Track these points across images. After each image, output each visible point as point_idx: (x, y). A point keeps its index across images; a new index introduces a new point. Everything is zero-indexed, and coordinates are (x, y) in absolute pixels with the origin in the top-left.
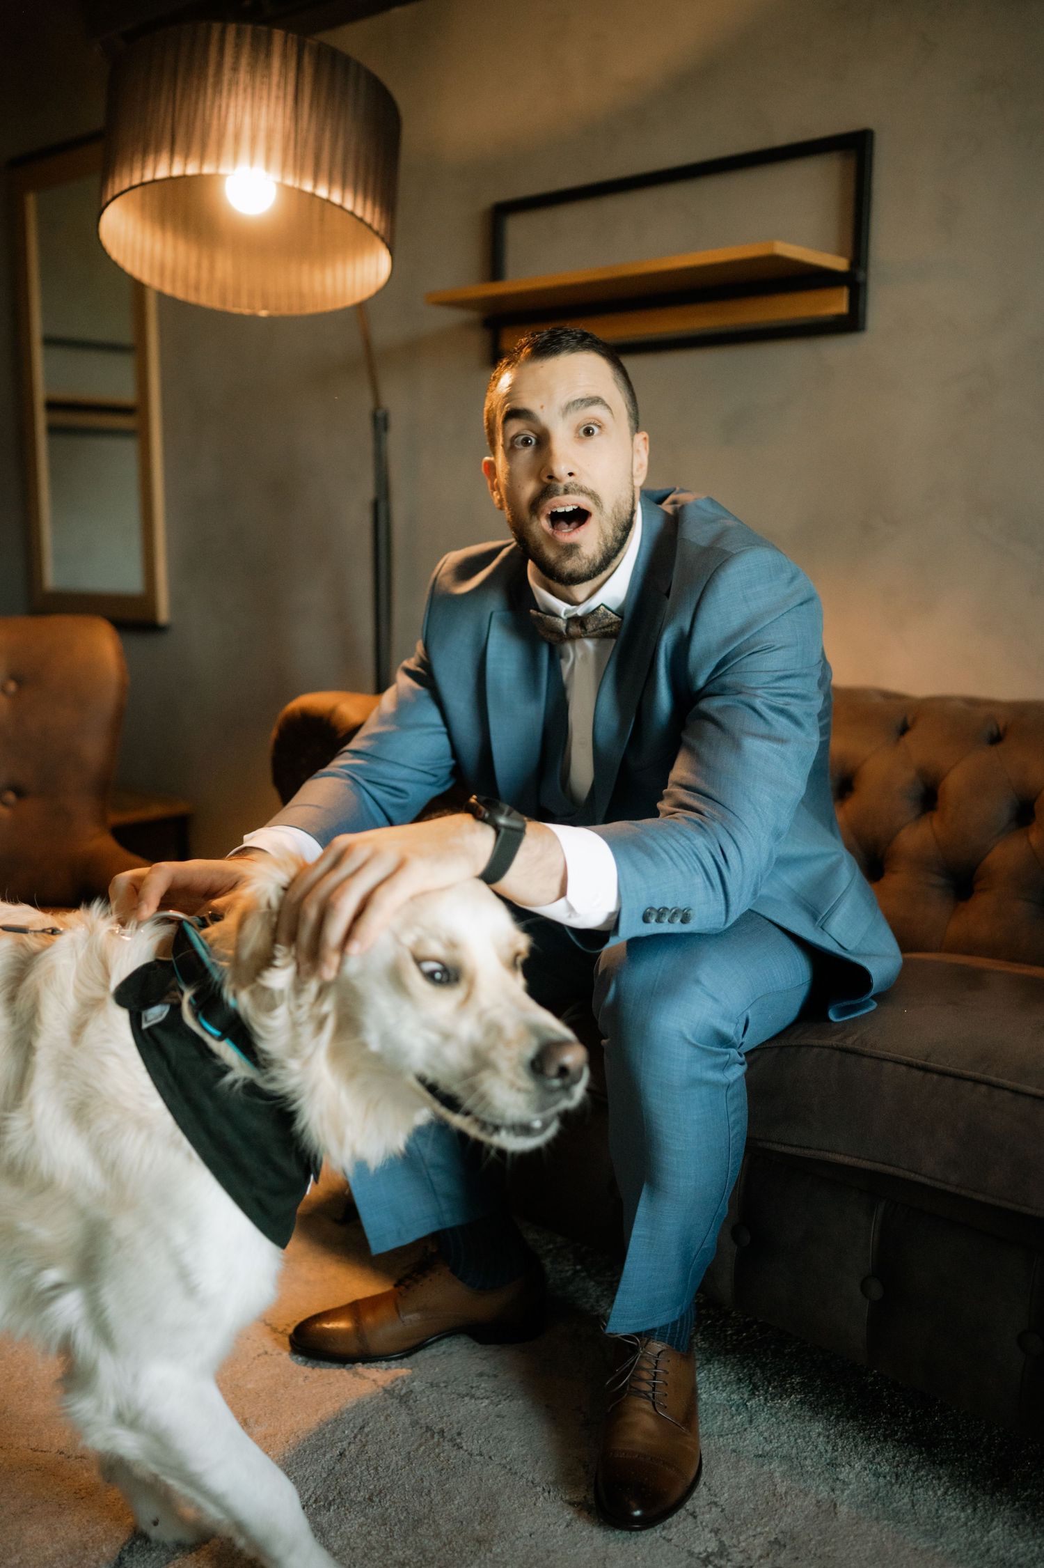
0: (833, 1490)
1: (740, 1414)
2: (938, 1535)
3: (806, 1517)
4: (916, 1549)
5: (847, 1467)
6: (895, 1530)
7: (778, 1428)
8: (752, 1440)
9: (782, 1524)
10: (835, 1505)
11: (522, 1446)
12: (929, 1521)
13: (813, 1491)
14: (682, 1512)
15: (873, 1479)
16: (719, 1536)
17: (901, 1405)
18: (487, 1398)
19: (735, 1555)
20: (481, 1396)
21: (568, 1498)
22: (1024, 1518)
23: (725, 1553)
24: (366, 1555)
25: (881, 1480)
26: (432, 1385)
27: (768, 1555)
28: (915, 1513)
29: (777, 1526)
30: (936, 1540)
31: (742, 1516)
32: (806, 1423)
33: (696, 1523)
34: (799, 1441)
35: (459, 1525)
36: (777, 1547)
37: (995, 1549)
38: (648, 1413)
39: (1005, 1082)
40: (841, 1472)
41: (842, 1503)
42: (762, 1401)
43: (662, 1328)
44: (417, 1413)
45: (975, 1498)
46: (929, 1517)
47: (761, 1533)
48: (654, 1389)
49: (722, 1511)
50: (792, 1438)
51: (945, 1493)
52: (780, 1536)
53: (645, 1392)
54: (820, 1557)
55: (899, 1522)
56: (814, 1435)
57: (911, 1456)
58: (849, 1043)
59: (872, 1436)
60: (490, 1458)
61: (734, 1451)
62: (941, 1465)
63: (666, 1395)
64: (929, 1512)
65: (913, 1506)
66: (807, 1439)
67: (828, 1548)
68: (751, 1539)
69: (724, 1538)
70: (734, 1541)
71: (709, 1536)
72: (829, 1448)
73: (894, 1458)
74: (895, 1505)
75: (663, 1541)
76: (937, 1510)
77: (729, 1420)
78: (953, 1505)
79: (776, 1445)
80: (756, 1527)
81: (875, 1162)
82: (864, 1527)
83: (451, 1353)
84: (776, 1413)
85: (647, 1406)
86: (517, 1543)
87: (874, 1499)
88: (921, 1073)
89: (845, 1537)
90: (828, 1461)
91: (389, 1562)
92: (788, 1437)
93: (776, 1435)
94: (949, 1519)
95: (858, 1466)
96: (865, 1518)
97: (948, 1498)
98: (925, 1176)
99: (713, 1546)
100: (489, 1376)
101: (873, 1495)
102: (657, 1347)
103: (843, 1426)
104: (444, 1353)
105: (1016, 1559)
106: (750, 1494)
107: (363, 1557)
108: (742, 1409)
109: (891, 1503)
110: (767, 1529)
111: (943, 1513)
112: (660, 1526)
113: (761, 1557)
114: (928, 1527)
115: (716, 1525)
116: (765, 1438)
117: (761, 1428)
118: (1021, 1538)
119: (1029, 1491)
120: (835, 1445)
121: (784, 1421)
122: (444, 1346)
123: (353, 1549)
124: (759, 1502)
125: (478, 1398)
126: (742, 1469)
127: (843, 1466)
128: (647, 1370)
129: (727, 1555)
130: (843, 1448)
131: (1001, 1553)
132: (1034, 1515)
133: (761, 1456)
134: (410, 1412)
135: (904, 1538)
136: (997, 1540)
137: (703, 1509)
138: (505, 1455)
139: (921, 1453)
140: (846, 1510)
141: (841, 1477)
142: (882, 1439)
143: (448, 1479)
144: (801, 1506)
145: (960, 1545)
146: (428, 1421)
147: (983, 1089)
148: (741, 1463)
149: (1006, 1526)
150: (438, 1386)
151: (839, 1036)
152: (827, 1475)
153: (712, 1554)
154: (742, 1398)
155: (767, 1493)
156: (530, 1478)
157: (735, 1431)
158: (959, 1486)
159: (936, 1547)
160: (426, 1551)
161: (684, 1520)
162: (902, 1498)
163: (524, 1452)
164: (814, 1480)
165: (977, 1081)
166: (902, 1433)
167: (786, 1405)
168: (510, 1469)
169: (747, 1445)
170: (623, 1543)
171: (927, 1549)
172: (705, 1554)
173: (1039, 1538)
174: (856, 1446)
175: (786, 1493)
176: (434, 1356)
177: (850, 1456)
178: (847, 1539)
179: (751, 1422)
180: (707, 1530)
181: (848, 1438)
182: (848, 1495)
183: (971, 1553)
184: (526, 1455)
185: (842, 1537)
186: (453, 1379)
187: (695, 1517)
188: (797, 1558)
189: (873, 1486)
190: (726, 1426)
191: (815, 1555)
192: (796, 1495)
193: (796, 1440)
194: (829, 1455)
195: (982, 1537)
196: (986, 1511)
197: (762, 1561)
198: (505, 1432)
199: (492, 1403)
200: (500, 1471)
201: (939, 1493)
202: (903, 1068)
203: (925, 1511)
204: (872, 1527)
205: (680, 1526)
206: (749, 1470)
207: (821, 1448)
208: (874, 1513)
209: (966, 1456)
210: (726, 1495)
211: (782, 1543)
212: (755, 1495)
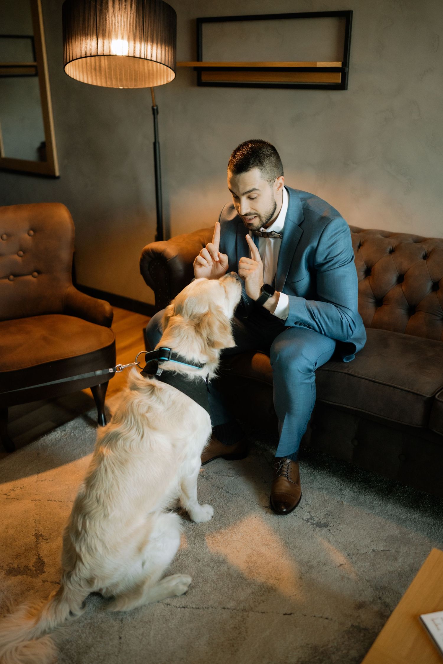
0: (342, 498)
1: (312, 476)
2: (373, 509)
3: (335, 506)
4: (367, 513)
5: (345, 490)
6: (360, 508)
7: (323, 480)
8: (316, 484)
9: (328, 509)
10: (343, 502)
11: (247, 491)
12: (370, 505)
13: (336, 498)
14: (298, 508)
15: (353, 493)
16: (310, 514)
17: (359, 470)
18: (234, 476)
19: (316, 519)
20: (231, 476)
21: (263, 505)
22: (397, 502)
23: (313, 518)
24: (209, 527)
25: (355, 494)
26: (215, 473)
27: (325, 518)
28: (366, 503)
29: (327, 509)
30: (372, 510)
31: (316, 507)
32: (332, 478)
33: (303, 510)
34: (330, 483)
35: (234, 516)
36: (327, 516)
37: (389, 511)
38: (286, 481)
39: (399, 387)
40: (343, 492)
41: (345, 501)
42: (318, 472)
43: (290, 455)
44: (213, 483)
45: (383, 497)
46: (370, 504)
47: (322, 512)
48: (288, 474)
49: (310, 506)
50: (328, 483)
51: (374, 496)
52: (328, 512)
53: (285, 475)
54: (340, 518)
55: (361, 506)
56: (334, 481)
57: (363, 486)
58: (350, 372)
59: (352, 480)
60: (239, 495)
61: (311, 488)
62: (373, 487)
63: (291, 475)
64: (370, 502)
65: (365, 501)
66: (332, 483)
67: (342, 515)
68: (319, 514)
69: (312, 514)
70: (315, 515)
71: (307, 514)
72: (339, 485)
73: (358, 487)
74: (360, 501)
75: (294, 516)
76: (372, 502)
77: (308, 478)
78: (377, 500)
79: (323, 485)
80: (321, 510)
81: (358, 408)
82: (352, 508)
83: (219, 462)
84: (322, 475)
85: (286, 479)
86: (252, 520)
87: (353, 500)
88: (373, 383)
89: (346, 511)
90: (339, 489)
91: (216, 528)
92: (327, 482)
93: (323, 482)
94: (376, 504)
95: (348, 490)
96: (351, 505)
97: (375, 498)
98: (374, 413)
99: (309, 517)
100: (232, 469)
101: (353, 498)
102: (288, 461)
103: (343, 478)
104: (216, 462)
105: (395, 514)
106: (318, 500)
107: (208, 527)
108: (312, 475)
109: (359, 500)
110: (324, 511)
111: (374, 502)
112: (292, 512)
113: (323, 519)
114: (370, 507)
115: (309, 510)
116: (320, 483)
117: (318, 480)
118: (396, 508)
119: (398, 494)
120: (341, 484)
121: (325, 477)
122: (216, 460)
123: (205, 525)
124: (321, 503)
125: (231, 477)
126: (314, 493)
127: (344, 490)
128: (286, 468)
129: (314, 519)
130: (343, 485)
131: (391, 512)
132: (400, 501)
133: (319, 489)
134: (210, 482)
135: (363, 510)
136: (389, 509)
137: (304, 506)
138: (243, 494)
139: (366, 485)
140: (346, 503)
141: (343, 494)
142: (354, 481)
143: (227, 502)
144: (333, 503)
145: (379, 511)
146: (217, 485)
147: (392, 388)
148: (314, 491)
149: (392, 505)
150: (217, 473)
151: (347, 369)
152: (339, 493)
153: (309, 519)
154: (311, 471)
155: (322, 500)
156: (252, 500)
157: (311, 482)
158: (378, 494)
159: (372, 512)
160: (226, 524)
161: (299, 510)
162: (362, 499)
163: (248, 492)
164: (336, 495)
165: (390, 386)
166: (360, 479)
167: (325, 472)
168: (245, 498)
169: (315, 486)
170: (283, 518)
171: (370, 513)
172: (307, 519)
173: (401, 508)
174: (347, 484)
175: (328, 500)
176: (214, 463)
177: (346, 487)
178: (347, 512)
179: (315, 478)
180: (306, 512)
181: (344, 481)
182: (346, 499)
183: (382, 513)
184: (249, 493)
185: (345, 511)
186: (221, 471)
187: (303, 509)
188: (333, 518)
189: (353, 496)
190: (308, 480)
191: (338, 517)
192: (331, 500)
193: (329, 483)
194: (339, 487)
195: (385, 509)
196: (386, 501)
197: (323, 520)
198: (241, 487)
199: (235, 478)
200: (242, 499)
201: (372, 496)
202: (367, 381)
203: (369, 502)
204: (354, 508)
205: (299, 512)
206: (317, 493)
207: (337, 485)
208: (354, 504)
209: (379, 484)
210: (311, 501)
211: (329, 514)
212: (319, 501)
